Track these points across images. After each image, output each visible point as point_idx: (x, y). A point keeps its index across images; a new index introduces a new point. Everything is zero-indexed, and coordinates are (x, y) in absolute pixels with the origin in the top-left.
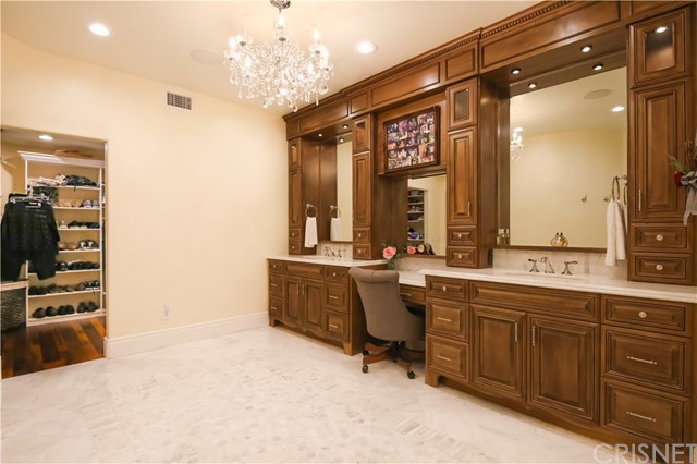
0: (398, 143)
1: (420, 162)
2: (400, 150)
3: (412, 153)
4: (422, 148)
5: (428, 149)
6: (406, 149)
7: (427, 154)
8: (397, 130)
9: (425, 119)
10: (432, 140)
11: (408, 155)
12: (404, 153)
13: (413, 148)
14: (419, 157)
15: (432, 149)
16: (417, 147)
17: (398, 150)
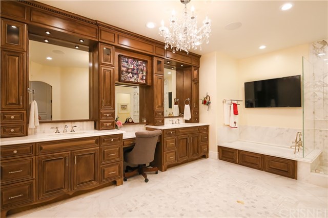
0: (128, 69)
1: (139, 81)
2: (129, 73)
3: (135, 76)
4: (140, 75)
5: (142, 77)
6: (132, 73)
7: (142, 79)
8: (127, 62)
9: (142, 64)
10: (145, 74)
11: (133, 76)
12: (130, 75)
13: (136, 74)
14: (139, 79)
15: (144, 78)
16: (138, 74)
17: (127, 72)
